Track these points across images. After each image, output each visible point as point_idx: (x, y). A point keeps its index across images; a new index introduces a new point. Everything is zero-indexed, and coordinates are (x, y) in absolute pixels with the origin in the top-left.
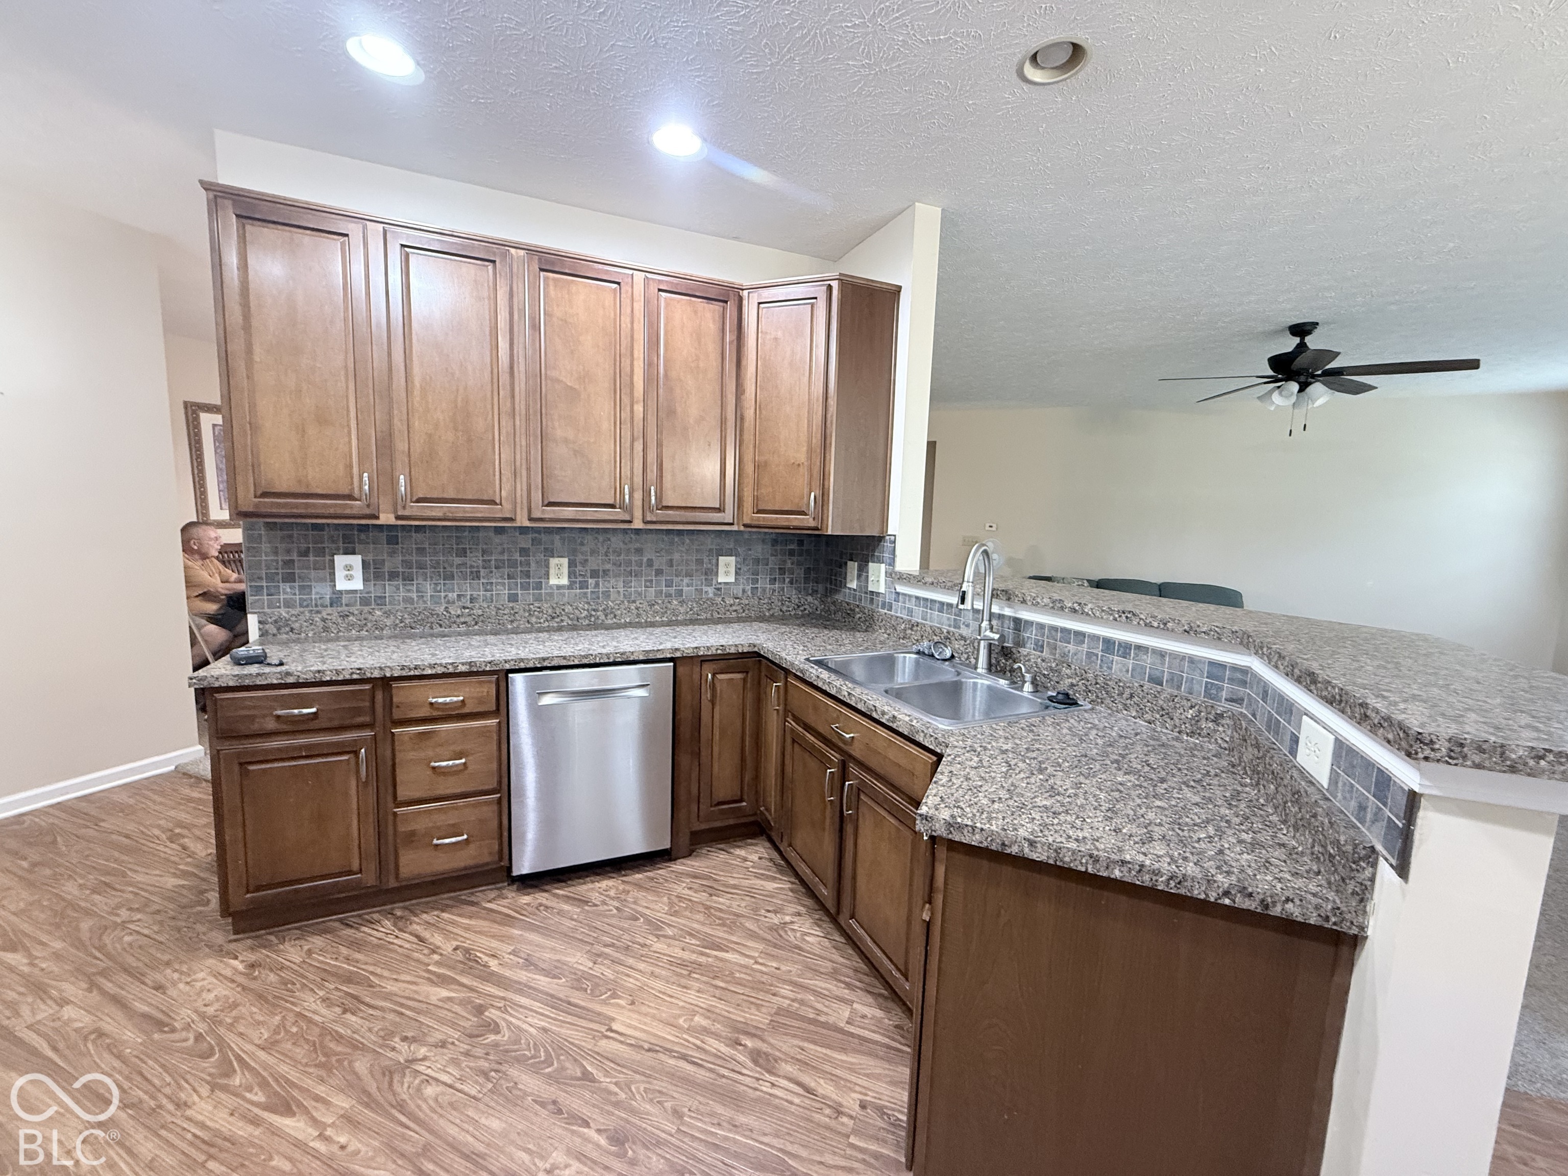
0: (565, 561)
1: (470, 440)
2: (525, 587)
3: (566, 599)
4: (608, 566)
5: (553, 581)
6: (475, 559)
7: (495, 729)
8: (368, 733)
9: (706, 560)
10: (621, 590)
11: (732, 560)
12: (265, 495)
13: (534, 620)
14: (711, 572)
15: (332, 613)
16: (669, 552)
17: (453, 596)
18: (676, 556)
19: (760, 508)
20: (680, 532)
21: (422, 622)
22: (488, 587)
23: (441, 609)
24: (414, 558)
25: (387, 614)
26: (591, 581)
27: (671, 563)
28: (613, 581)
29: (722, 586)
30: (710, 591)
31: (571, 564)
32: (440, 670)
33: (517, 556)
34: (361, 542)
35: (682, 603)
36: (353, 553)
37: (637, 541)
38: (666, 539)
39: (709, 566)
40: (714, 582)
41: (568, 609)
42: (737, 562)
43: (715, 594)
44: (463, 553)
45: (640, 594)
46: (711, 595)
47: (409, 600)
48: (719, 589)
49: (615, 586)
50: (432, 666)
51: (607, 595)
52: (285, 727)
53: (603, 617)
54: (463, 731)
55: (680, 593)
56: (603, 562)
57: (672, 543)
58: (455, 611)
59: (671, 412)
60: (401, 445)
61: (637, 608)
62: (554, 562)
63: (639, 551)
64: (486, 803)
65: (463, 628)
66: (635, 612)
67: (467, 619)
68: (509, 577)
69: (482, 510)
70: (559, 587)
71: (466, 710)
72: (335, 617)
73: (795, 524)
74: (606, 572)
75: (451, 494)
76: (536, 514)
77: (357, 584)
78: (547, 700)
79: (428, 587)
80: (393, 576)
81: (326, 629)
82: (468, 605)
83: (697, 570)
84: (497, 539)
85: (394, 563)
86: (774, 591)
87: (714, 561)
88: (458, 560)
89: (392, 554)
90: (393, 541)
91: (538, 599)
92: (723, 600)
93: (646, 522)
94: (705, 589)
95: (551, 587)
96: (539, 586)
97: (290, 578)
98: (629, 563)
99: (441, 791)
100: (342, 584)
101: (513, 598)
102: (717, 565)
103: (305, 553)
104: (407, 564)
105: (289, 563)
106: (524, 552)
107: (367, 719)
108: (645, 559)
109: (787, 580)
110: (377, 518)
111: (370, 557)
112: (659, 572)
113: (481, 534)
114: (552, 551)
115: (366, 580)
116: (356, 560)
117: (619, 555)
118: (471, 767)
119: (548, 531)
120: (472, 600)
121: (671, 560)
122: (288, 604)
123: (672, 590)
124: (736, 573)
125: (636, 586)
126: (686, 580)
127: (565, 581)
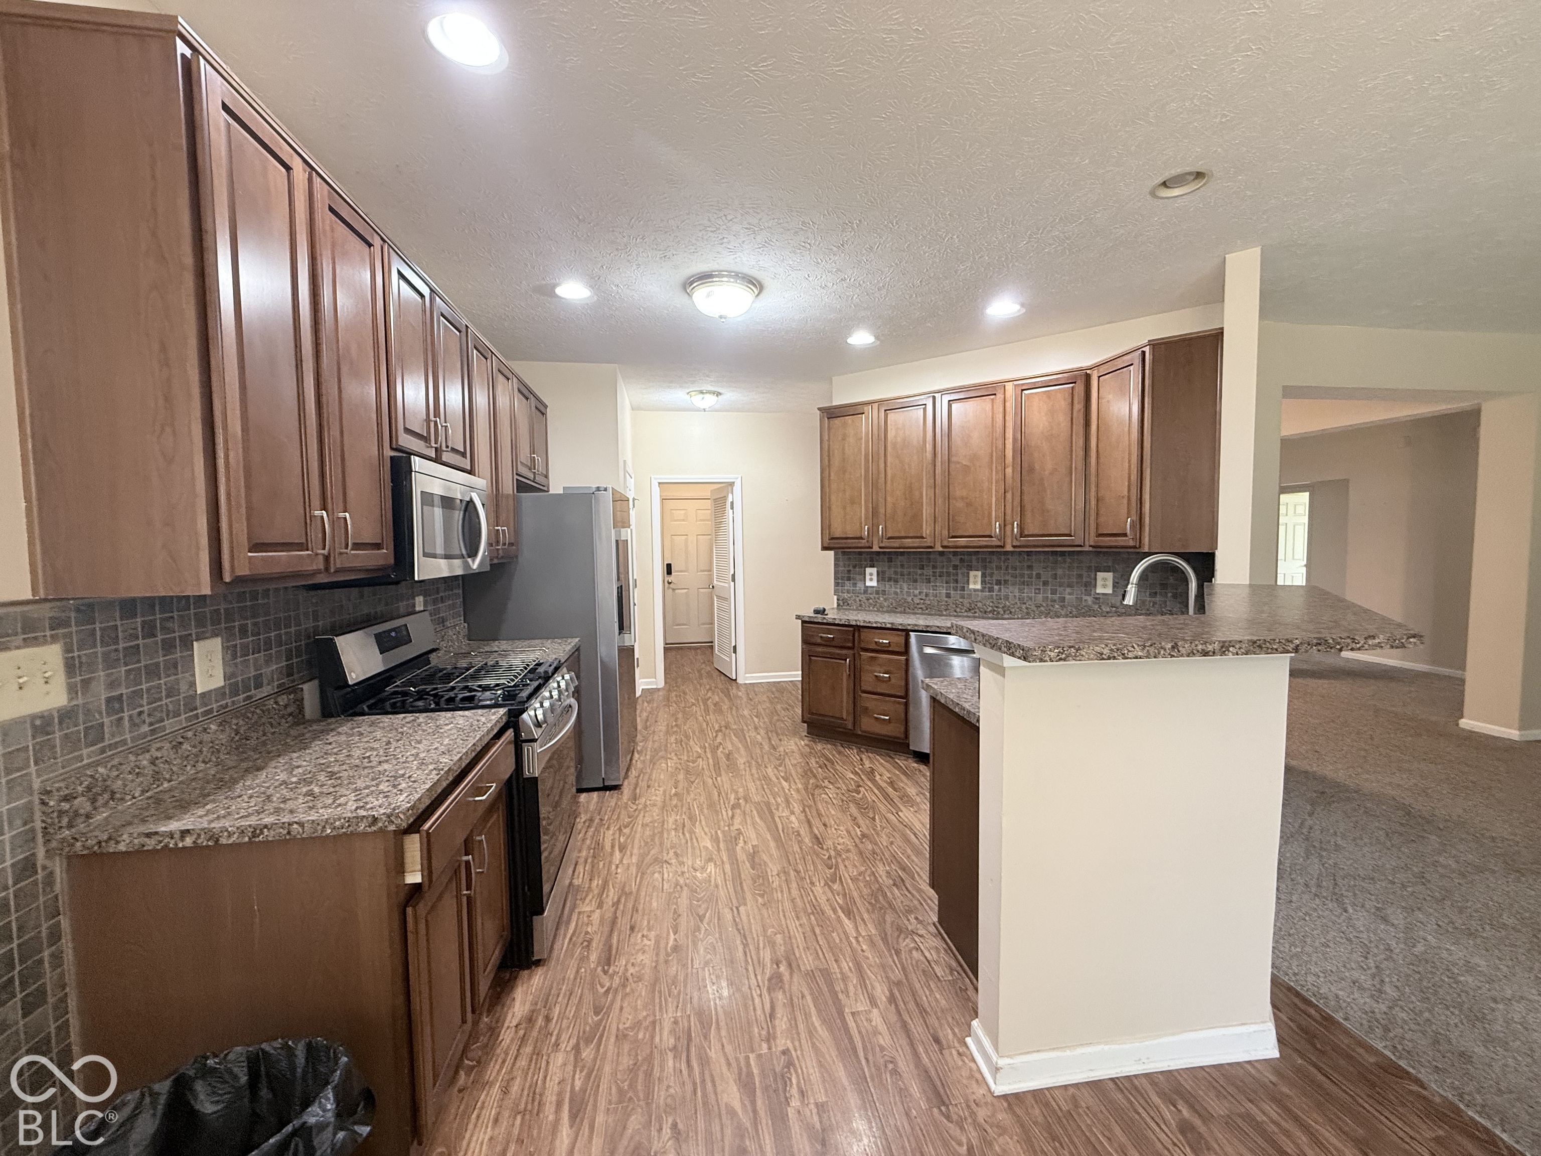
0: (979, 573)
1: (912, 504)
2: (955, 589)
3: (979, 599)
4: (1007, 578)
5: (971, 586)
6: (928, 571)
7: (904, 662)
8: (851, 652)
9: (1085, 574)
10: (1017, 594)
11: (1110, 576)
12: (833, 539)
13: (958, 610)
14: (1091, 584)
15: (863, 597)
16: (1053, 569)
17: (917, 592)
18: (1060, 572)
19: (1100, 532)
20: (1063, 553)
21: (900, 606)
22: (935, 588)
23: (909, 599)
24: (899, 570)
25: (885, 600)
26: (996, 587)
27: (1055, 577)
28: (1011, 588)
29: (1101, 596)
30: (1090, 599)
31: (984, 576)
32: (879, 625)
33: (951, 570)
34: (877, 561)
35: (1062, 607)
36: (873, 567)
37: (1029, 560)
38: (1051, 558)
39: (1088, 580)
40: (1093, 593)
41: (979, 605)
42: (1114, 577)
43: (1094, 603)
44: (922, 568)
45: (1031, 599)
46: (1090, 603)
47: (896, 593)
48: (1096, 599)
49: (1013, 592)
50: (876, 623)
51: (1007, 598)
52: (823, 643)
53: (1002, 612)
54: (890, 660)
55: (1063, 599)
56: (1005, 574)
57: (1056, 562)
58: (917, 601)
59: (1031, 470)
60: (882, 510)
61: (1027, 608)
62: (972, 573)
63: (1030, 567)
64: (899, 703)
65: (920, 611)
66: (1025, 611)
67: (922, 606)
68: (947, 583)
69: (916, 542)
70: (975, 590)
71: (890, 649)
72: (864, 600)
73: (1122, 544)
74: (1006, 582)
75: (903, 534)
76: (945, 543)
77: (874, 583)
78: (929, 650)
79: (905, 586)
80: (890, 579)
81: (861, 605)
82: (924, 598)
83: (1077, 583)
84: (940, 558)
85: (890, 573)
86: (1154, 603)
87: (1093, 576)
88: (919, 572)
89: (890, 567)
90: (890, 560)
91: (963, 597)
92: (1100, 607)
93: (1014, 547)
94: (1085, 598)
95: (970, 590)
96: (963, 589)
97: (849, 579)
98: (1022, 576)
99: (879, 690)
100: (868, 583)
101: (948, 596)
102: (1096, 579)
103: (854, 567)
104: (896, 573)
105: (849, 571)
106: (955, 567)
107: (850, 645)
108: (1034, 573)
109: (1170, 595)
110: (872, 548)
111: (880, 569)
112: (1045, 583)
113: (932, 556)
114: (971, 566)
115: (878, 581)
116: (874, 571)
117: (1016, 570)
118: (893, 681)
119: (970, 553)
120: (927, 595)
121: (1056, 574)
122: (848, 592)
123: (1056, 597)
124: (1114, 587)
125: (1028, 592)
126: (1068, 590)
127: (979, 587)
